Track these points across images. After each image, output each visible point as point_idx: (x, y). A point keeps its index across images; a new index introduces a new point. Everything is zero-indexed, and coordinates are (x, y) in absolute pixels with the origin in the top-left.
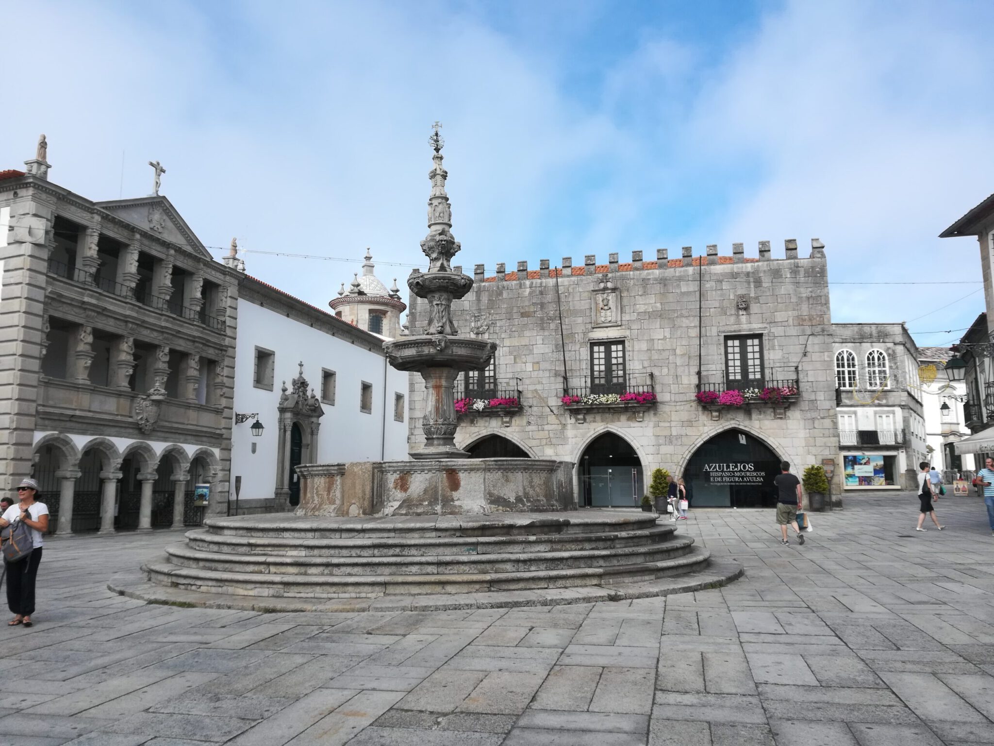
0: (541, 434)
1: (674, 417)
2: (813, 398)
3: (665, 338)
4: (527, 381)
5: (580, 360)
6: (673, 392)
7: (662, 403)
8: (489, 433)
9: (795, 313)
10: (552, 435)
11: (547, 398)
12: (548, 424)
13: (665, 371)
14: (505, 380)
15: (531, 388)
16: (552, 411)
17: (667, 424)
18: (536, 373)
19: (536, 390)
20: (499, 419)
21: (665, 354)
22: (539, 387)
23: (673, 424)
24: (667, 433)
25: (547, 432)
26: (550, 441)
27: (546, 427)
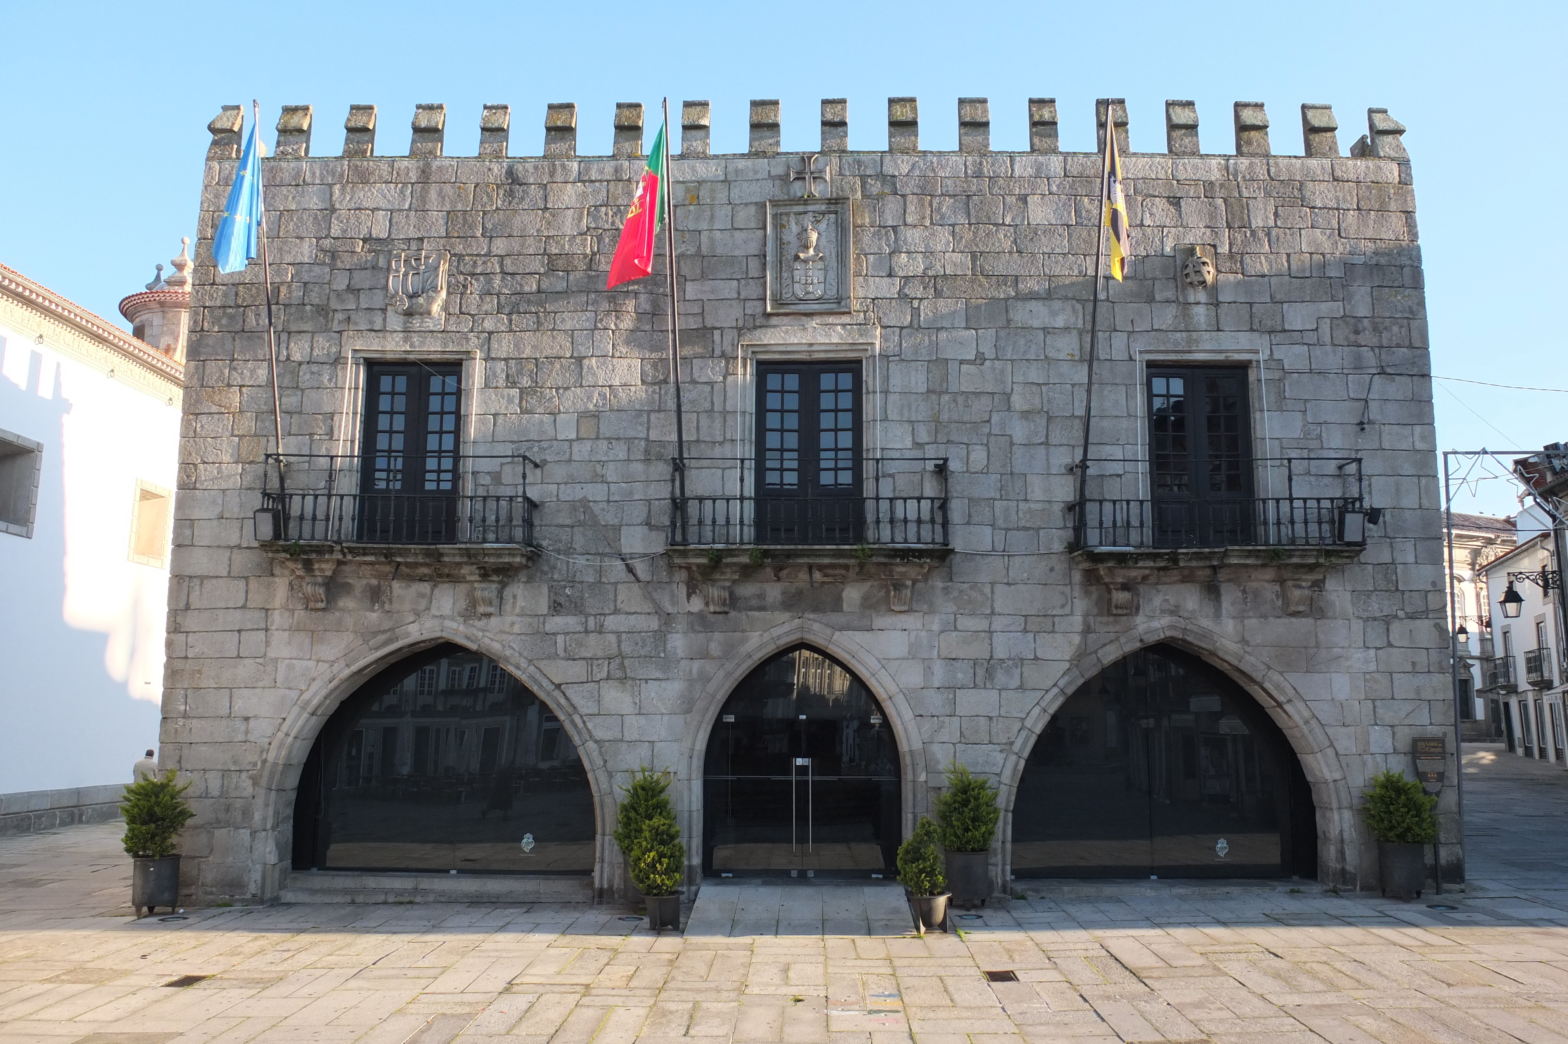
0: (593, 645)
1: (1003, 599)
2: (1386, 557)
3: (980, 359)
4: (559, 472)
5: (725, 413)
6: (1000, 523)
7: (969, 556)
8: (426, 636)
9: (1335, 308)
10: (626, 648)
11: (617, 528)
12: (616, 611)
13: (979, 456)
14: (485, 465)
15: (570, 493)
16: (630, 570)
17: (983, 624)
18: (587, 446)
19: (585, 502)
20: (462, 588)
21: (981, 406)
22: (596, 492)
23: (998, 623)
24: (979, 650)
25: (612, 638)
26: (622, 666)
27: (611, 622)
